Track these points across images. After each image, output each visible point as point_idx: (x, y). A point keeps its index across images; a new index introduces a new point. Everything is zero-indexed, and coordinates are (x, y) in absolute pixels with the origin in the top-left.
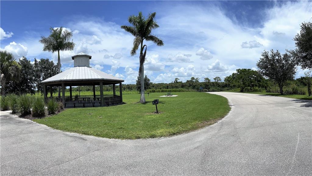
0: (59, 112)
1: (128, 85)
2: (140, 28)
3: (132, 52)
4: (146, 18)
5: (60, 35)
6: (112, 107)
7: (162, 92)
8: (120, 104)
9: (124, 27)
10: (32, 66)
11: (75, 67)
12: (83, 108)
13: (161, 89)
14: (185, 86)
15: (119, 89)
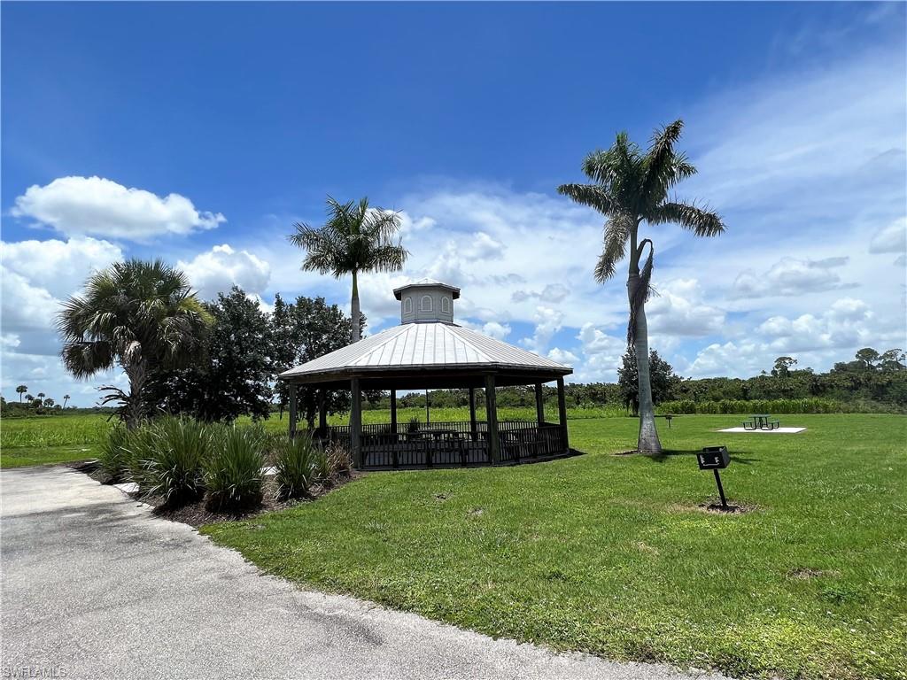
0: (329, 486)
1: (590, 387)
2: (624, 184)
3: (601, 270)
4: (643, 149)
5: (359, 222)
6: (529, 467)
7: (725, 410)
8: (560, 458)
9: (567, 190)
10: (263, 321)
11: (403, 324)
12: (424, 472)
13: (717, 399)
14: (832, 387)
15: (556, 399)
